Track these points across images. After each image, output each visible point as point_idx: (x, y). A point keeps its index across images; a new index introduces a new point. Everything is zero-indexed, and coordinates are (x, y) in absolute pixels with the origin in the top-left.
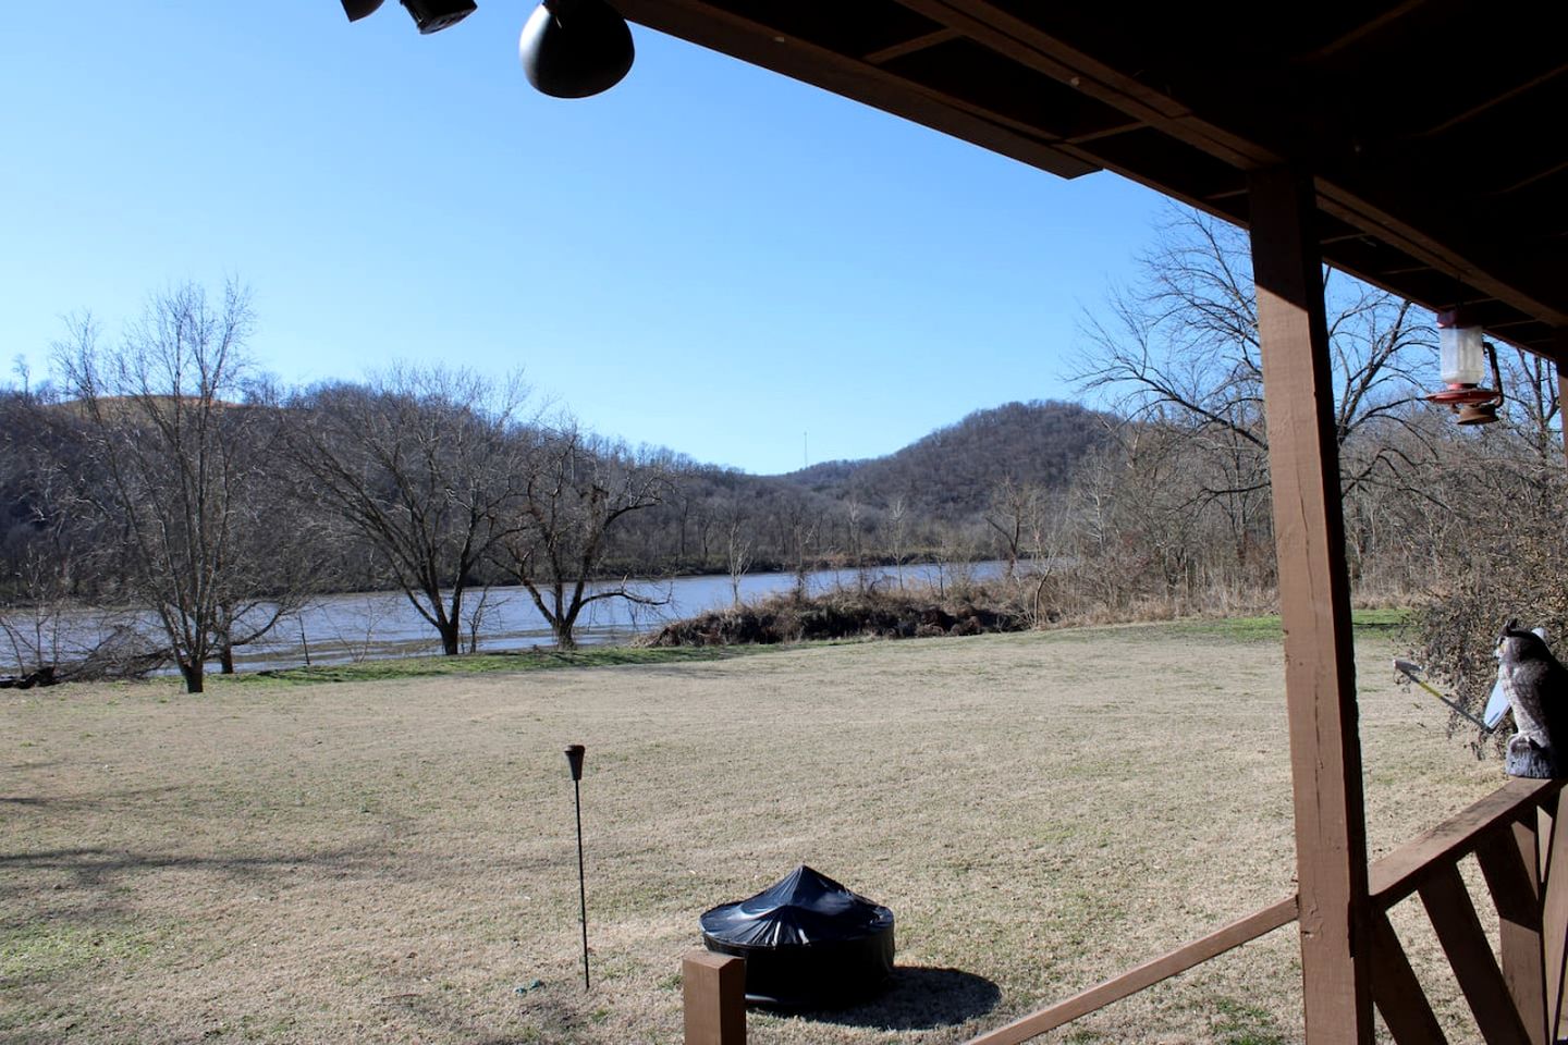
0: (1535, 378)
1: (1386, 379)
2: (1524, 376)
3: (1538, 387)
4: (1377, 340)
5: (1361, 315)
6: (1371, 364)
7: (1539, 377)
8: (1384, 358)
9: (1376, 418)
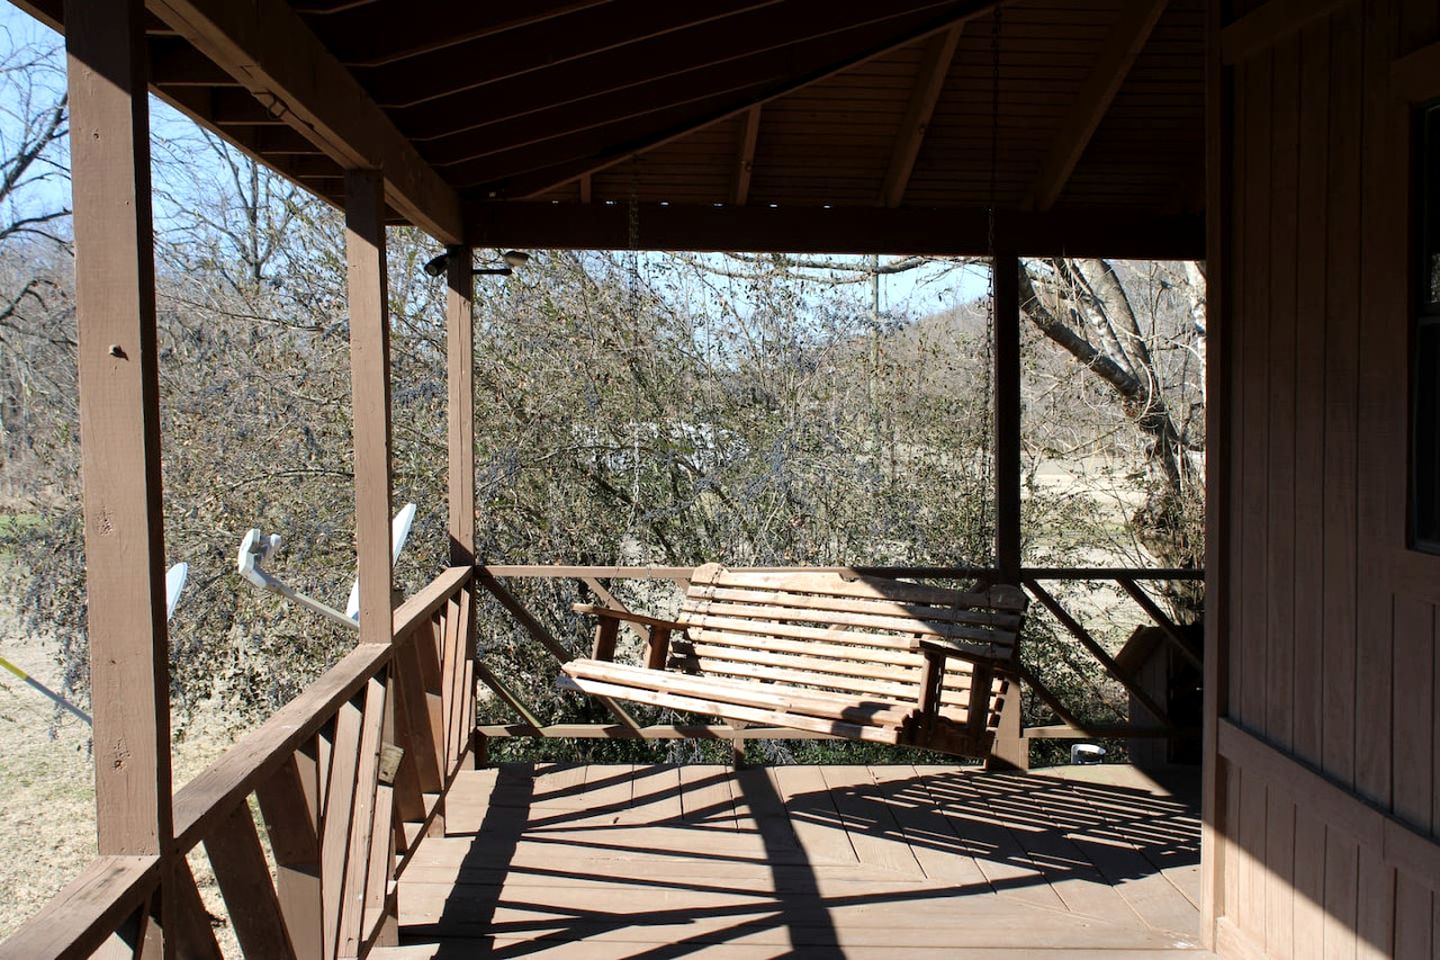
0: (250, 205)
1: (42, 178)
2: (238, 202)
3: (253, 218)
4: (31, 117)
5: (9, 76)
6: (21, 154)
7: (254, 204)
8: (41, 146)
9: (23, 233)
